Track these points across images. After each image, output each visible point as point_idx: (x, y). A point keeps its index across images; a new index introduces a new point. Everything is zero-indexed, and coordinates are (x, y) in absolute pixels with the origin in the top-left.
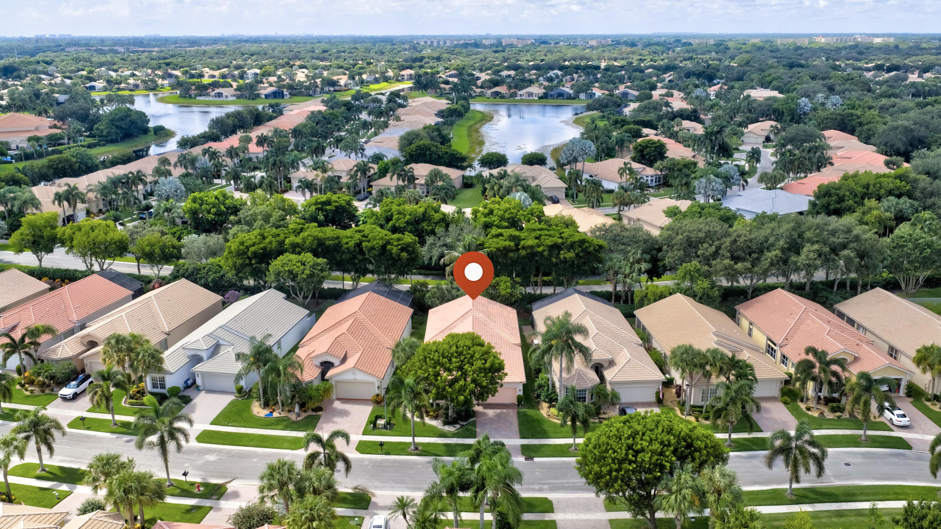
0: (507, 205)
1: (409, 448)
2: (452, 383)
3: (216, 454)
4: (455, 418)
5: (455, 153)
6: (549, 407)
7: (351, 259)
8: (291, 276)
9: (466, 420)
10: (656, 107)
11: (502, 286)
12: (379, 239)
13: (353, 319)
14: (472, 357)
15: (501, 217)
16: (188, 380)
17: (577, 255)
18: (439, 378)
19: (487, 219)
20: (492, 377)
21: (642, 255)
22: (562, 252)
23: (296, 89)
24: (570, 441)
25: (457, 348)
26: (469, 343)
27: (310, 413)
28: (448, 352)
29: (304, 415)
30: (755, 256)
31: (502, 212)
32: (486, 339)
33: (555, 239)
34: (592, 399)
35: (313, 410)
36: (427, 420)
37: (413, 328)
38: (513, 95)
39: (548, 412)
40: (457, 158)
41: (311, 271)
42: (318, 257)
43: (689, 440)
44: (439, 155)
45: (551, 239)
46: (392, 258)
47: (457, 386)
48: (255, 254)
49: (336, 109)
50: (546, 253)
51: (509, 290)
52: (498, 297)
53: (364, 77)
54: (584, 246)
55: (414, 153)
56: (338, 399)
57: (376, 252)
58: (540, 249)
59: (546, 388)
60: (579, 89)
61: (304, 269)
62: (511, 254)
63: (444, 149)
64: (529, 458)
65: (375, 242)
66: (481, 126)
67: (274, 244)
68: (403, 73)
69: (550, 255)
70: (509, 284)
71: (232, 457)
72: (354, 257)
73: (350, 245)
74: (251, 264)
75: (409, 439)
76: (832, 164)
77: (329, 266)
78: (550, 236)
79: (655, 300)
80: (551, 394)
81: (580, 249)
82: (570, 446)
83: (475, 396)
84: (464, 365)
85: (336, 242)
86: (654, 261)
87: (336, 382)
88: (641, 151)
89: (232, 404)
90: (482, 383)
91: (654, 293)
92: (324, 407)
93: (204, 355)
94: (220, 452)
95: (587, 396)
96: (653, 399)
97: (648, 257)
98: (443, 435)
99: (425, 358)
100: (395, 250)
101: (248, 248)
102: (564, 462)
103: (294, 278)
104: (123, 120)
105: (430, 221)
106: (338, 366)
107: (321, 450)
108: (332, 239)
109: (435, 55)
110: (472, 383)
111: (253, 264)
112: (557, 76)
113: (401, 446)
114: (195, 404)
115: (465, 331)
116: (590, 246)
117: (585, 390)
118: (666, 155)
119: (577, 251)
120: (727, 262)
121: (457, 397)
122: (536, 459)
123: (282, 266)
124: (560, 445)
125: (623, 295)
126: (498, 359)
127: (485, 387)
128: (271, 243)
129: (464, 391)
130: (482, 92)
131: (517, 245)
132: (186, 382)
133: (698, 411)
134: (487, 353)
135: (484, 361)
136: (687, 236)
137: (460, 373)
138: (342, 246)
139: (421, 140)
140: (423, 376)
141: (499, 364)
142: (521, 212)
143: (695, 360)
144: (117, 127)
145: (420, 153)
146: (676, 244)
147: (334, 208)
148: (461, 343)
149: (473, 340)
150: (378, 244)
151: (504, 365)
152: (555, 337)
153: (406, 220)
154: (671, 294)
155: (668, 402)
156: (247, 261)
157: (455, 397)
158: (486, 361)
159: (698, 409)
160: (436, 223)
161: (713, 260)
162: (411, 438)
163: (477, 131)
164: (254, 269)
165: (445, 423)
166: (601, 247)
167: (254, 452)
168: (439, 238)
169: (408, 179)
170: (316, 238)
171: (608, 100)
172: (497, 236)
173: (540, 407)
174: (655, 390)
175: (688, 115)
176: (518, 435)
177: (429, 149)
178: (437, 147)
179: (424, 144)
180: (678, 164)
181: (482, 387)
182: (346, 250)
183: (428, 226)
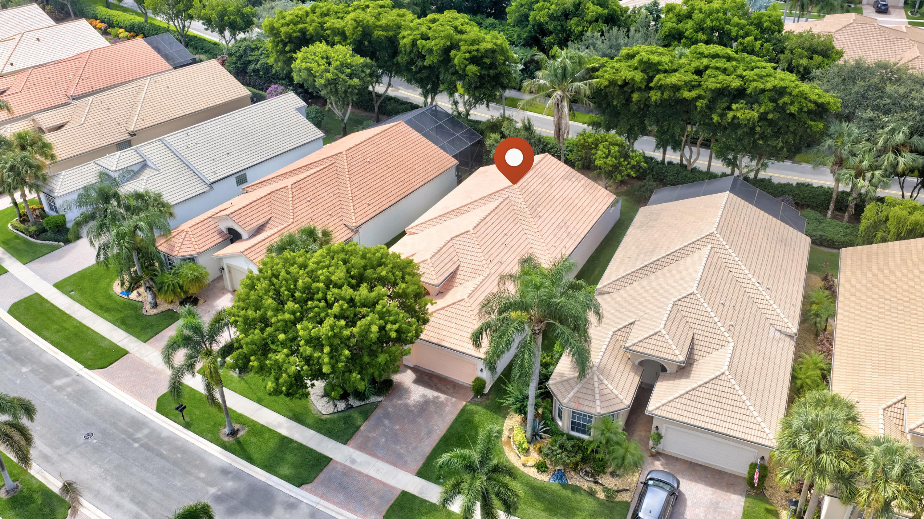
7: (408, 64)
9: (364, 397)
12: (442, 38)
22: (734, 106)
27: (175, 305)
29: (163, 307)
39: (511, 429)
41: (334, 75)
42: (357, 54)
46: (457, 72)
50: (701, 103)
58: (693, 94)
69: (710, 108)
71: (10, 352)
72: (412, 62)
73: (406, 40)
81: (771, 106)
87: (229, 266)
92: (202, 300)
94: (9, 338)
98: (300, 417)
100: (457, 59)
105: (582, 19)
106: (246, 240)
114: (75, 247)
117: (590, 416)
119: (762, 109)
150: (436, 45)
165: (327, 393)
174: (751, 457)
176: (420, 465)
182: (403, 49)
183: (578, 25)
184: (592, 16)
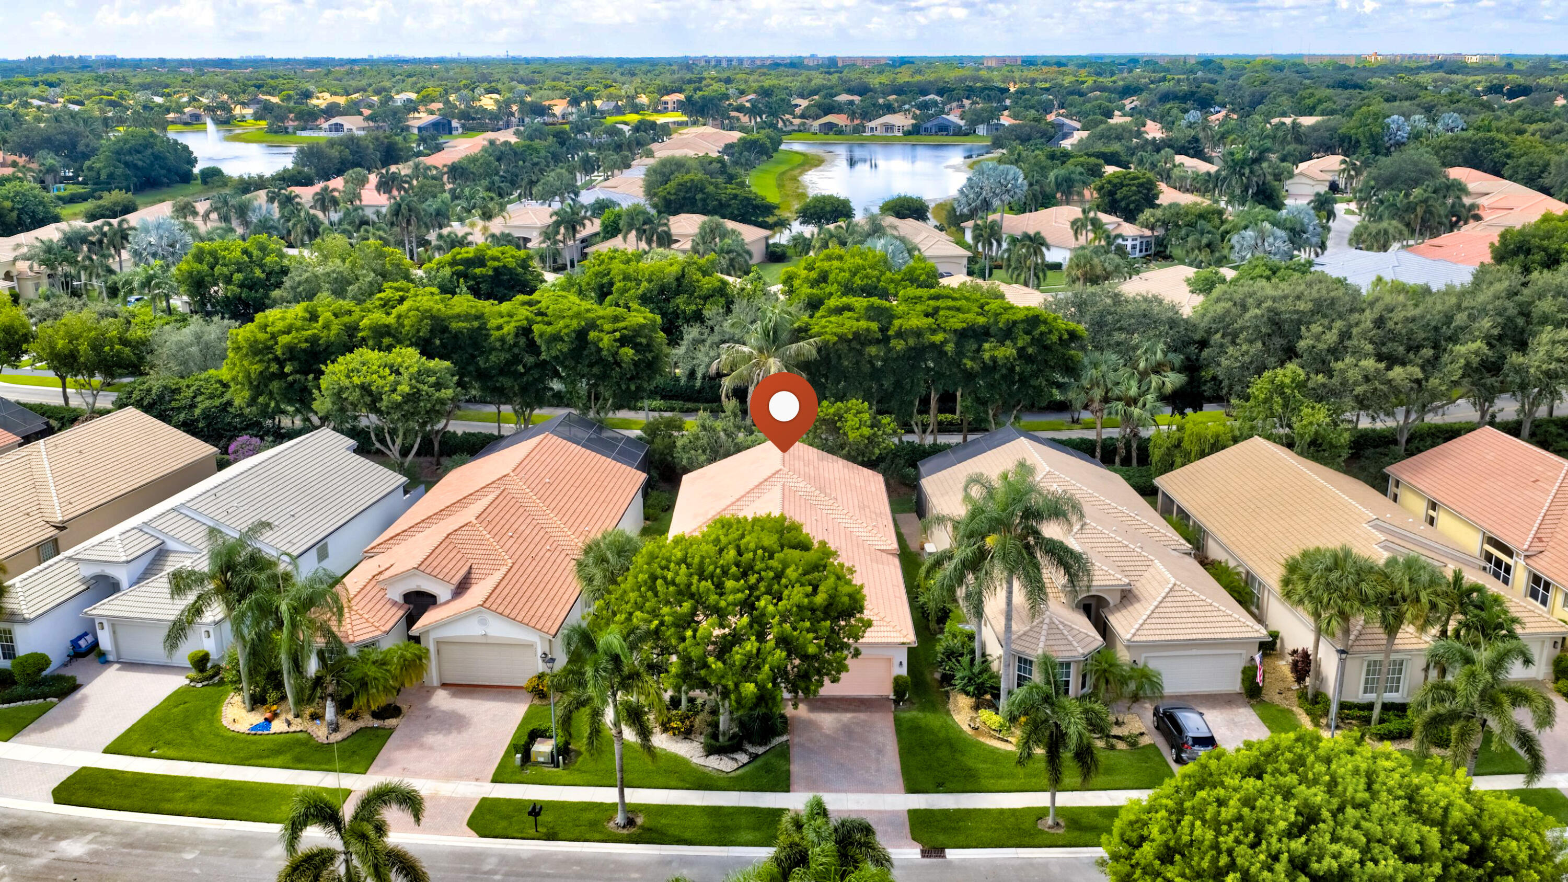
0: (858, 261)
1: (610, 819)
2: (724, 648)
3: (90, 837)
4: (734, 736)
5: (753, 196)
6: (977, 708)
7: (509, 363)
8: (368, 399)
9: (763, 741)
10: (1119, 134)
11: (851, 421)
12: (572, 318)
13: (498, 492)
14: (779, 576)
15: (846, 286)
16: (80, 638)
17: (1021, 351)
18: (689, 633)
19: (814, 291)
20: (832, 630)
21: (1165, 354)
22: (986, 346)
23: (474, 119)
24: (1040, 800)
25: (740, 554)
26: (770, 540)
27: (366, 721)
28: (716, 565)
29: (349, 727)
30: (1428, 352)
31: (847, 275)
32: (814, 531)
33: (970, 316)
34: (1083, 686)
35: (376, 715)
36: (661, 741)
37: (647, 518)
38: (860, 129)
39: (972, 719)
40: (756, 207)
41: (412, 387)
42: (430, 357)
43: (1476, 836)
44: (720, 201)
45: (961, 315)
46: (601, 361)
47: (738, 655)
48: (291, 350)
49: (537, 141)
50: (950, 348)
51: (866, 431)
52: (842, 447)
53: (598, 103)
54: (1036, 333)
55: (672, 197)
56: (444, 685)
57: (564, 347)
58: (939, 338)
59: (966, 660)
60: (975, 120)
61: (398, 383)
62: (873, 350)
63: (731, 189)
64: (933, 850)
65: (561, 323)
66: (801, 173)
67: (335, 329)
68: (666, 98)
69: (960, 353)
70: (866, 416)
71: (131, 845)
72: (517, 360)
73: (506, 329)
74: (282, 375)
75: (608, 795)
76: (1478, 218)
77: (456, 378)
78: (958, 309)
79: (1202, 455)
80: (981, 673)
81: (1028, 338)
82: (1040, 814)
83: (787, 680)
84: (758, 599)
85: (476, 324)
86: (1191, 368)
87: (438, 643)
88: (1112, 193)
89: (177, 698)
90: (804, 646)
91: (1200, 438)
92: (404, 707)
93: (122, 575)
94: (102, 830)
95: (1071, 679)
96: (1235, 685)
97: (1177, 359)
98: (704, 782)
99: (654, 578)
100: (606, 341)
101: (274, 336)
102: (1030, 864)
103: (374, 402)
104: (139, 152)
105: (691, 295)
106: (447, 602)
107: (336, 843)
108: (467, 317)
109: (724, 75)
110: (777, 645)
111: (287, 375)
112: (935, 103)
113: (590, 816)
114: (84, 698)
115: (762, 512)
116: (1050, 332)
117: (1068, 665)
118: (1157, 202)
119: (1020, 344)
120: (1369, 364)
121: (737, 685)
122: (952, 854)
123: (348, 376)
124: (1013, 812)
125: (1120, 445)
126: (849, 583)
127: (815, 657)
128: (326, 326)
129: (758, 668)
130: (804, 124)
131: (883, 330)
132: (75, 643)
133: (1358, 718)
134: (818, 567)
135: (809, 589)
136: (1270, 310)
137: (746, 619)
138: (488, 336)
139: (688, 172)
140: (644, 627)
141: (850, 596)
142: (888, 274)
143: (1363, 586)
144: (127, 164)
145: (684, 198)
146: (1242, 329)
147: (490, 273)
148: (749, 540)
149: (781, 533)
150: (567, 326)
151: (864, 598)
152: (998, 524)
153: (640, 292)
154: (1235, 440)
155: (1271, 695)
156: (274, 368)
157: (731, 685)
158: (815, 588)
159: (1357, 713)
160: (706, 298)
161: (1337, 360)
162: (616, 791)
163: (795, 179)
164: (291, 385)
165: (711, 750)
166: (1073, 335)
167: (194, 830)
168: (712, 329)
169: (658, 238)
170: (427, 315)
171: (1031, 128)
172: (839, 311)
173: (951, 706)
174: (1239, 664)
175: (1183, 147)
176: (900, 781)
177: (702, 190)
178: (717, 186)
179: (692, 180)
180: (1187, 214)
181: (805, 657)
182: (498, 344)
183: (688, 304)
184: (708, 289)
